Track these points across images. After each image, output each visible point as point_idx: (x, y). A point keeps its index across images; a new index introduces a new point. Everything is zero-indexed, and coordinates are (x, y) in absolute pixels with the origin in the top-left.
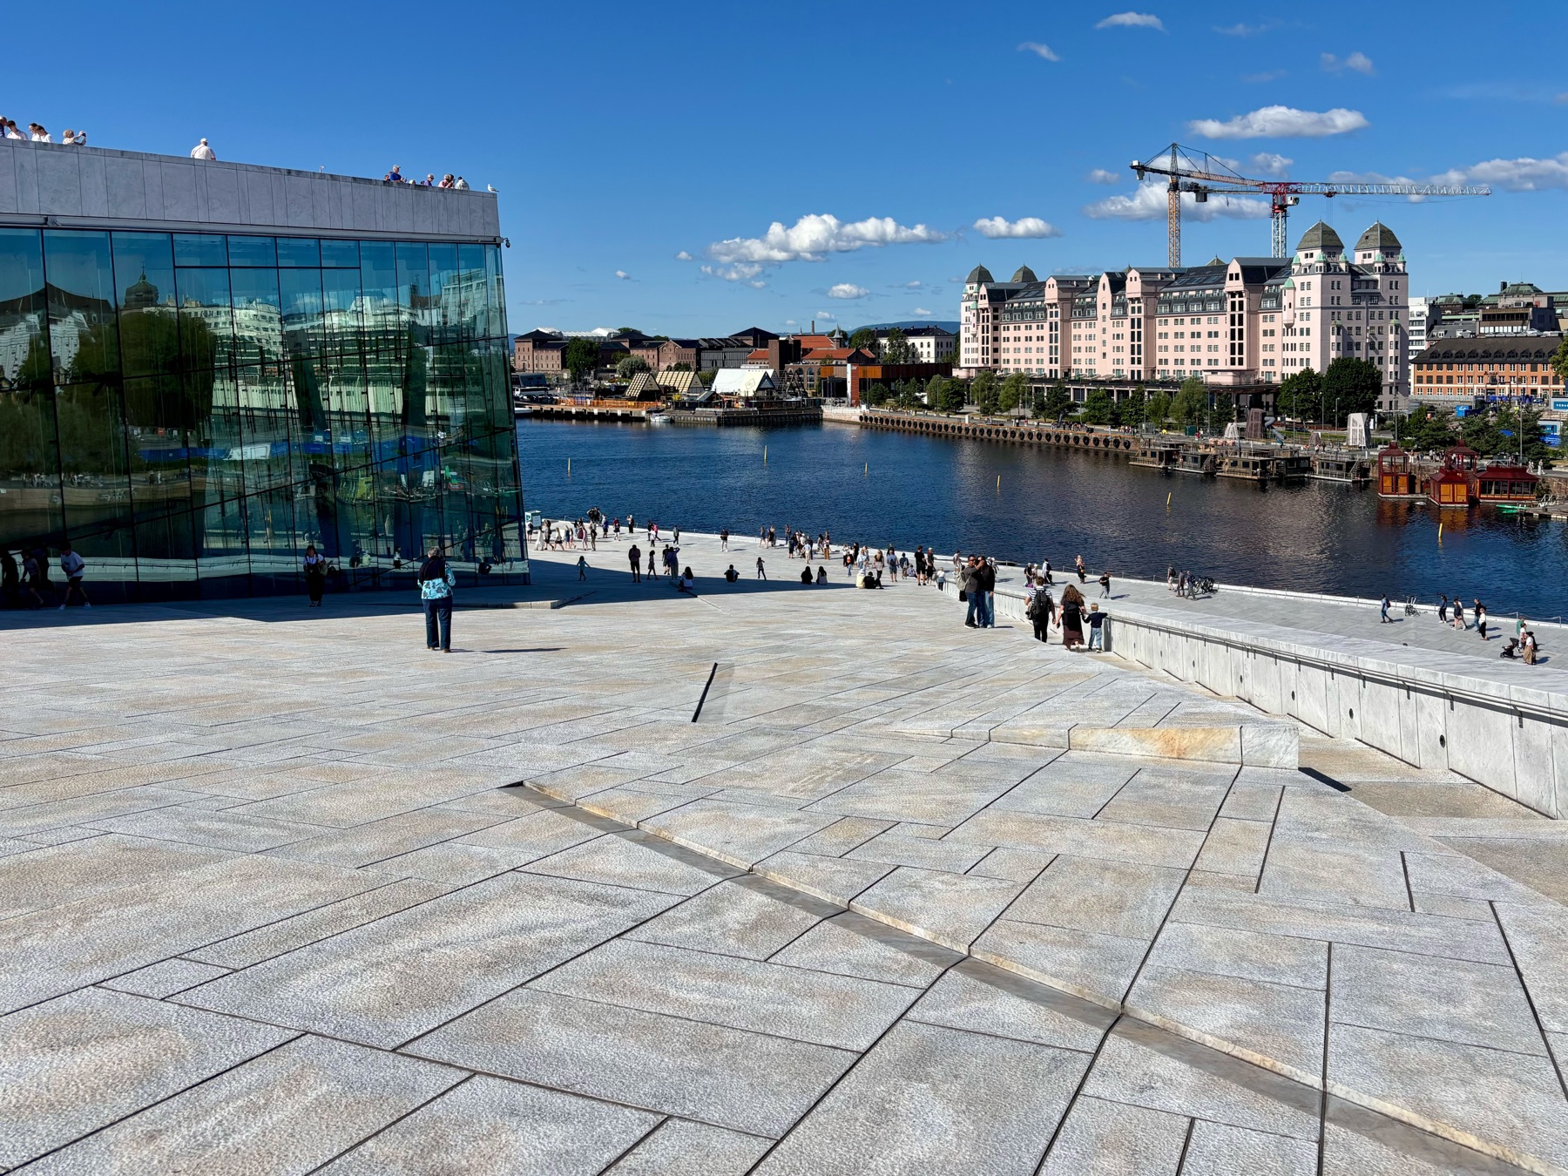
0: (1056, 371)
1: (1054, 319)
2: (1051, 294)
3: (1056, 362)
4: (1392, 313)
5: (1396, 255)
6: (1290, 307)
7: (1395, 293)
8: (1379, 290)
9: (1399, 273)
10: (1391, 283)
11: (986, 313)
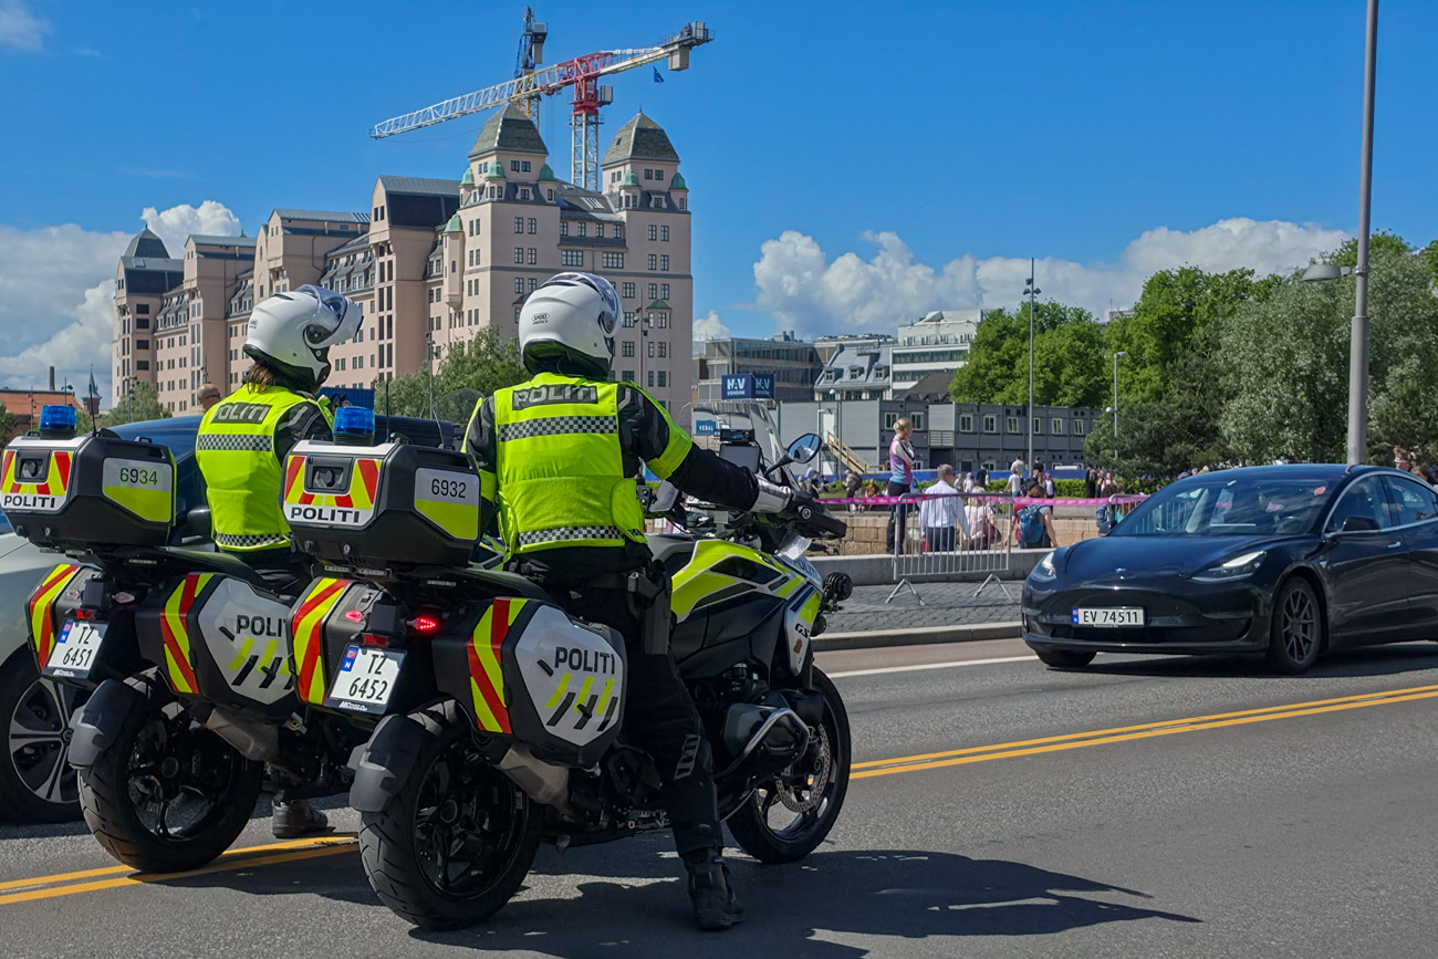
4: (654, 288)
5: (668, 176)
6: (454, 271)
7: (659, 248)
8: (625, 240)
9: (671, 208)
10: (653, 228)
11: (127, 317)
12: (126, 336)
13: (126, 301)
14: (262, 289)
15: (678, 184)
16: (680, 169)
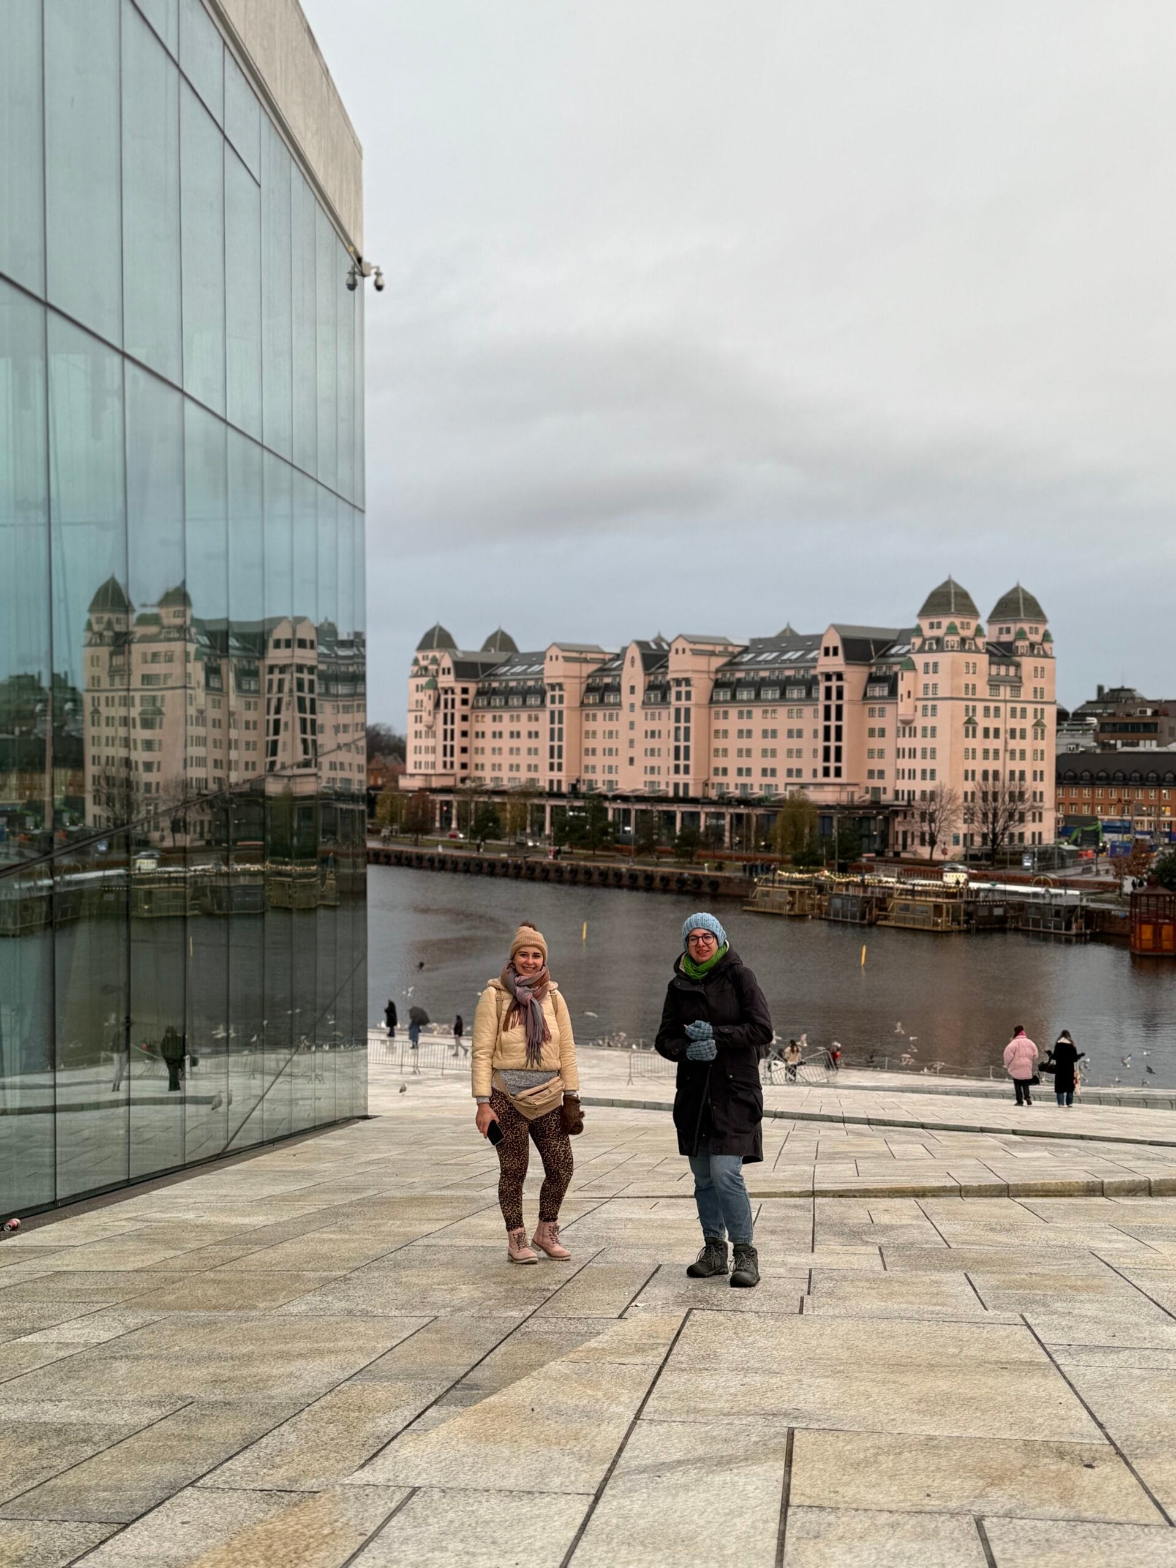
0: (559, 782)
1: (557, 707)
2: (555, 668)
3: (560, 770)
4: (1036, 710)
5: (1041, 632)
6: (909, 696)
7: (1039, 683)
8: (1020, 678)
9: (1046, 656)
10: (1036, 669)
11: (450, 696)
12: (449, 711)
13: (453, 684)
14: (632, 688)
15: (1047, 637)
16: (1048, 627)
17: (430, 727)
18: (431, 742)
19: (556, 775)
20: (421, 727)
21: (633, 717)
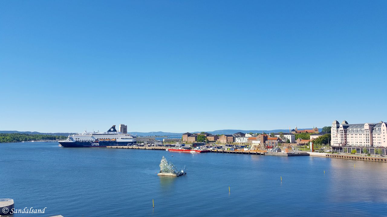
0: (369, 145)
1: (367, 133)
2: (367, 127)
3: (369, 143)
11: (342, 131)
12: (342, 133)
13: (343, 129)
14: (384, 130)
17: (337, 136)
18: (337, 138)
19: (368, 144)
20: (335, 136)
21: (384, 134)
